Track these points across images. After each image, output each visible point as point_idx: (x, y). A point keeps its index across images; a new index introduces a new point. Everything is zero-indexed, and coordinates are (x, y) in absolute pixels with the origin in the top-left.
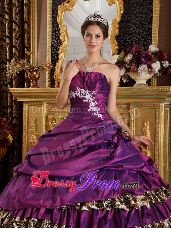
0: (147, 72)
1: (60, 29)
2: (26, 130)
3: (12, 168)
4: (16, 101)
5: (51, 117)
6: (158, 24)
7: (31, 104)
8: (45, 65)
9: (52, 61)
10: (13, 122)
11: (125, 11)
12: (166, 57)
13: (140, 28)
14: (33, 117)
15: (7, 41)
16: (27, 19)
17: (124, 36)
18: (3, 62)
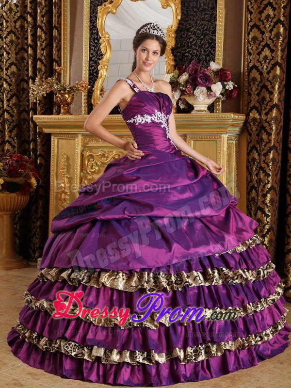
0: (206, 96)
1: (100, 38)
2: (55, 171)
3: (35, 224)
4: (41, 133)
5: (88, 154)
6: (223, 34)
7: (61, 137)
8: (80, 85)
9: (89, 79)
10: (37, 162)
11: (183, 16)
12: (230, 77)
13: (202, 39)
14: (65, 154)
15: (29, 52)
16: (56, 23)
17: (183, 48)
18: (23, 80)
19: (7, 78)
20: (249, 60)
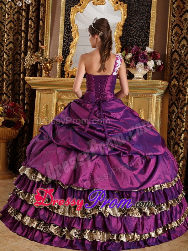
0: (144, 68)
1: (72, 28)
2: (38, 114)
3: (21, 149)
4: (28, 89)
5: (61, 103)
6: (155, 29)
7: (43, 91)
8: (57, 58)
9: (63, 54)
10: (25, 108)
11: (128, 16)
12: (159, 57)
13: (140, 32)
14: (45, 103)
16: (42, 17)
17: (127, 37)
18: (17, 53)
19: (7, 51)
20: (172, 47)
